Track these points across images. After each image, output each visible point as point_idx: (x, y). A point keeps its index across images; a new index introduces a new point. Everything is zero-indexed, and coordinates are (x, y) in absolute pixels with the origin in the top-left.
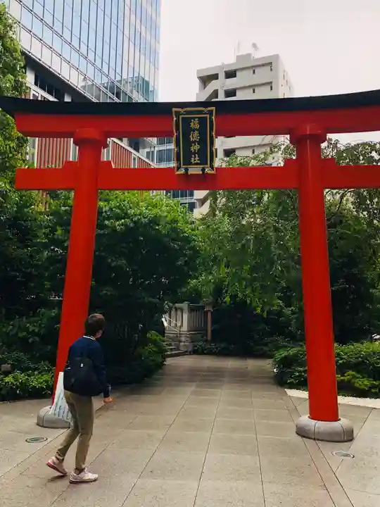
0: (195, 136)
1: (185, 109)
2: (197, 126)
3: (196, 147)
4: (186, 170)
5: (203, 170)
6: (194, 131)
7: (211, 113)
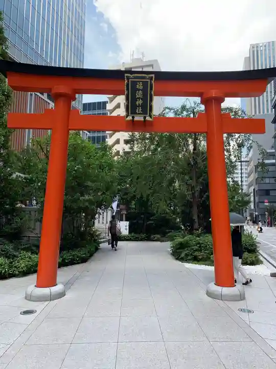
0: (139, 94)
1: (133, 75)
2: (141, 87)
3: (139, 102)
4: (133, 117)
5: (145, 118)
6: (139, 91)
7: (151, 79)
